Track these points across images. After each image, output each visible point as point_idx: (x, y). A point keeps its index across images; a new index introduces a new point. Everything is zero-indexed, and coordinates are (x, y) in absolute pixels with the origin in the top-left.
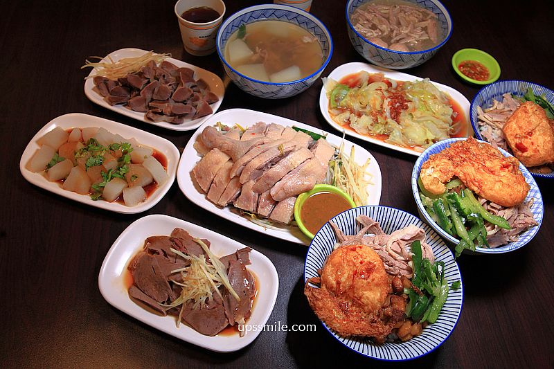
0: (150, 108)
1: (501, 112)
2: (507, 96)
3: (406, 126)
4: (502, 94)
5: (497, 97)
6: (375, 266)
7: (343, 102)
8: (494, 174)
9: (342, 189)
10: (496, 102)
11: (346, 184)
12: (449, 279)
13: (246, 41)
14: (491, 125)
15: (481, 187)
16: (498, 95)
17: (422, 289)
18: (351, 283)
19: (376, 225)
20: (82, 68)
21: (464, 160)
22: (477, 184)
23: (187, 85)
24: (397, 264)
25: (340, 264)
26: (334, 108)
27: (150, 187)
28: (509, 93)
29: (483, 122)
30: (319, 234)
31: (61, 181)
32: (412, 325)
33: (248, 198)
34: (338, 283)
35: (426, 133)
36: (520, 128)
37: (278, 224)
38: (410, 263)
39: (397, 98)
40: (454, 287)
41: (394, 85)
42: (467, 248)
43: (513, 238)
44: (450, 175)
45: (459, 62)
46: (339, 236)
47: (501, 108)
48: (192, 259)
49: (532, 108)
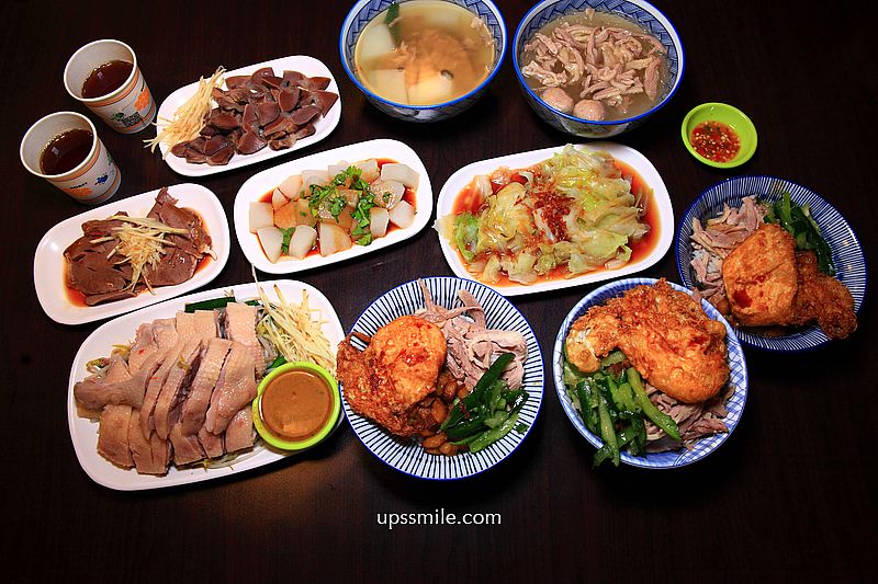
1: (731, 231)
2: (748, 201)
4: (741, 197)
5: (731, 202)
8: (675, 353)
10: (727, 210)
14: (708, 251)
15: (651, 371)
16: (734, 197)
22: (646, 365)
28: (753, 197)
29: (696, 243)
33: (186, 449)
36: (748, 268)
44: (610, 345)
45: (696, 124)
47: (732, 223)
49: (774, 238)
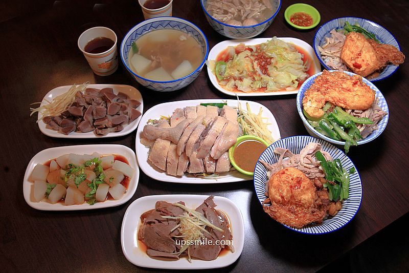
0: (95, 127)
1: (334, 45)
2: (333, 32)
3: (275, 77)
4: (329, 32)
5: (326, 35)
6: (301, 178)
7: (226, 74)
8: (350, 91)
9: (253, 135)
10: (328, 39)
11: (253, 130)
12: (346, 168)
13: (141, 54)
14: (331, 57)
15: (346, 102)
16: (327, 33)
17: (334, 181)
18: (291, 194)
19: (287, 151)
20: (31, 115)
21: (328, 88)
22: (342, 101)
23: (114, 101)
24: (312, 171)
25: (279, 185)
26: (221, 80)
27: (125, 181)
28: (334, 30)
29: (324, 56)
30: (256, 171)
31: (62, 200)
32: (335, 204)
33: (197, 165)
34: (283, 197)
35: (290, 76)
36: (352, 52)
37: (223, 174)
38: (320, 168)
39: (261, 58)
40: (352, 172)
41: (254, 50)
42: (352, 145)
43: (374, 128)
44: (323, 102)
45: (290, 16)
46: (267, 167)
47: (333, 42)
48: (180, 218)
49: (355, 36)
